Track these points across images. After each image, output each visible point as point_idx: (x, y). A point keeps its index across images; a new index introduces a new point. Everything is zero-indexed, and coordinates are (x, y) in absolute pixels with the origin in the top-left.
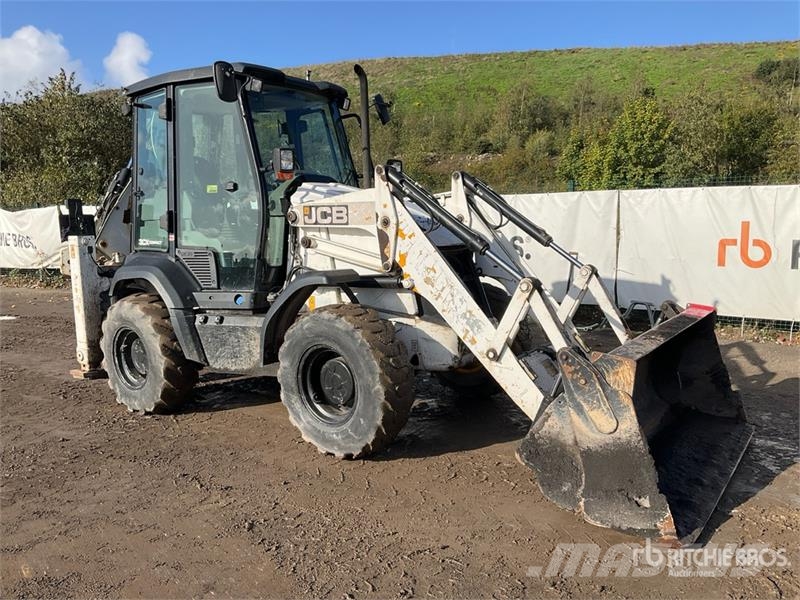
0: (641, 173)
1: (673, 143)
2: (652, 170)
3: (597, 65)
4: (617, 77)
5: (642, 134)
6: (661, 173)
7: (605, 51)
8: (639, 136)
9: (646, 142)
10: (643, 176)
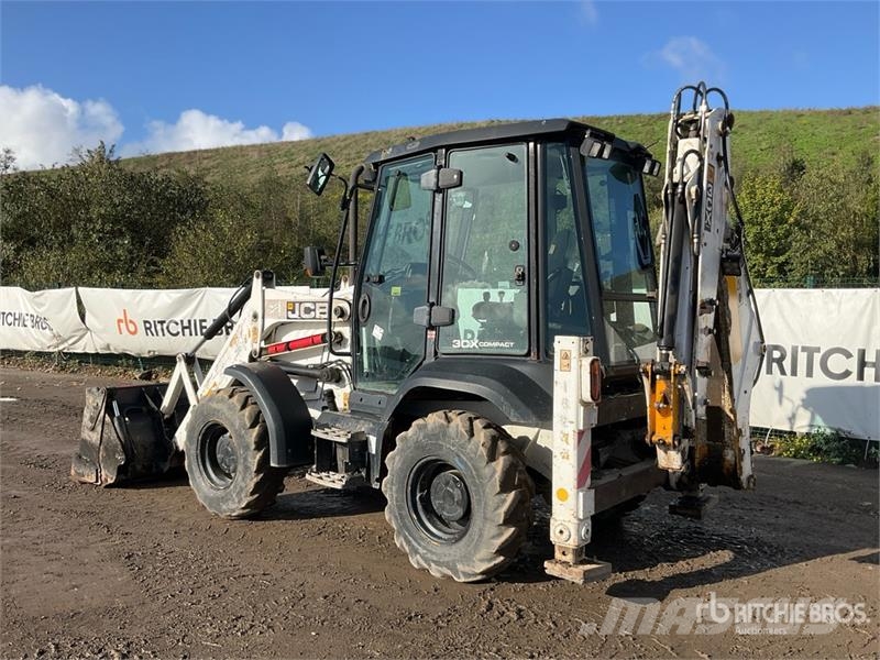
0: (762, 262)
1: (800, 229)
2: (775, 260)
3: (741, 130)
4: (764, 145)
5: (763, 217)
6: (786, 262)
7: (751, 114)
8: (760, 219)
9: (767, 227)
10: (765, 266)
